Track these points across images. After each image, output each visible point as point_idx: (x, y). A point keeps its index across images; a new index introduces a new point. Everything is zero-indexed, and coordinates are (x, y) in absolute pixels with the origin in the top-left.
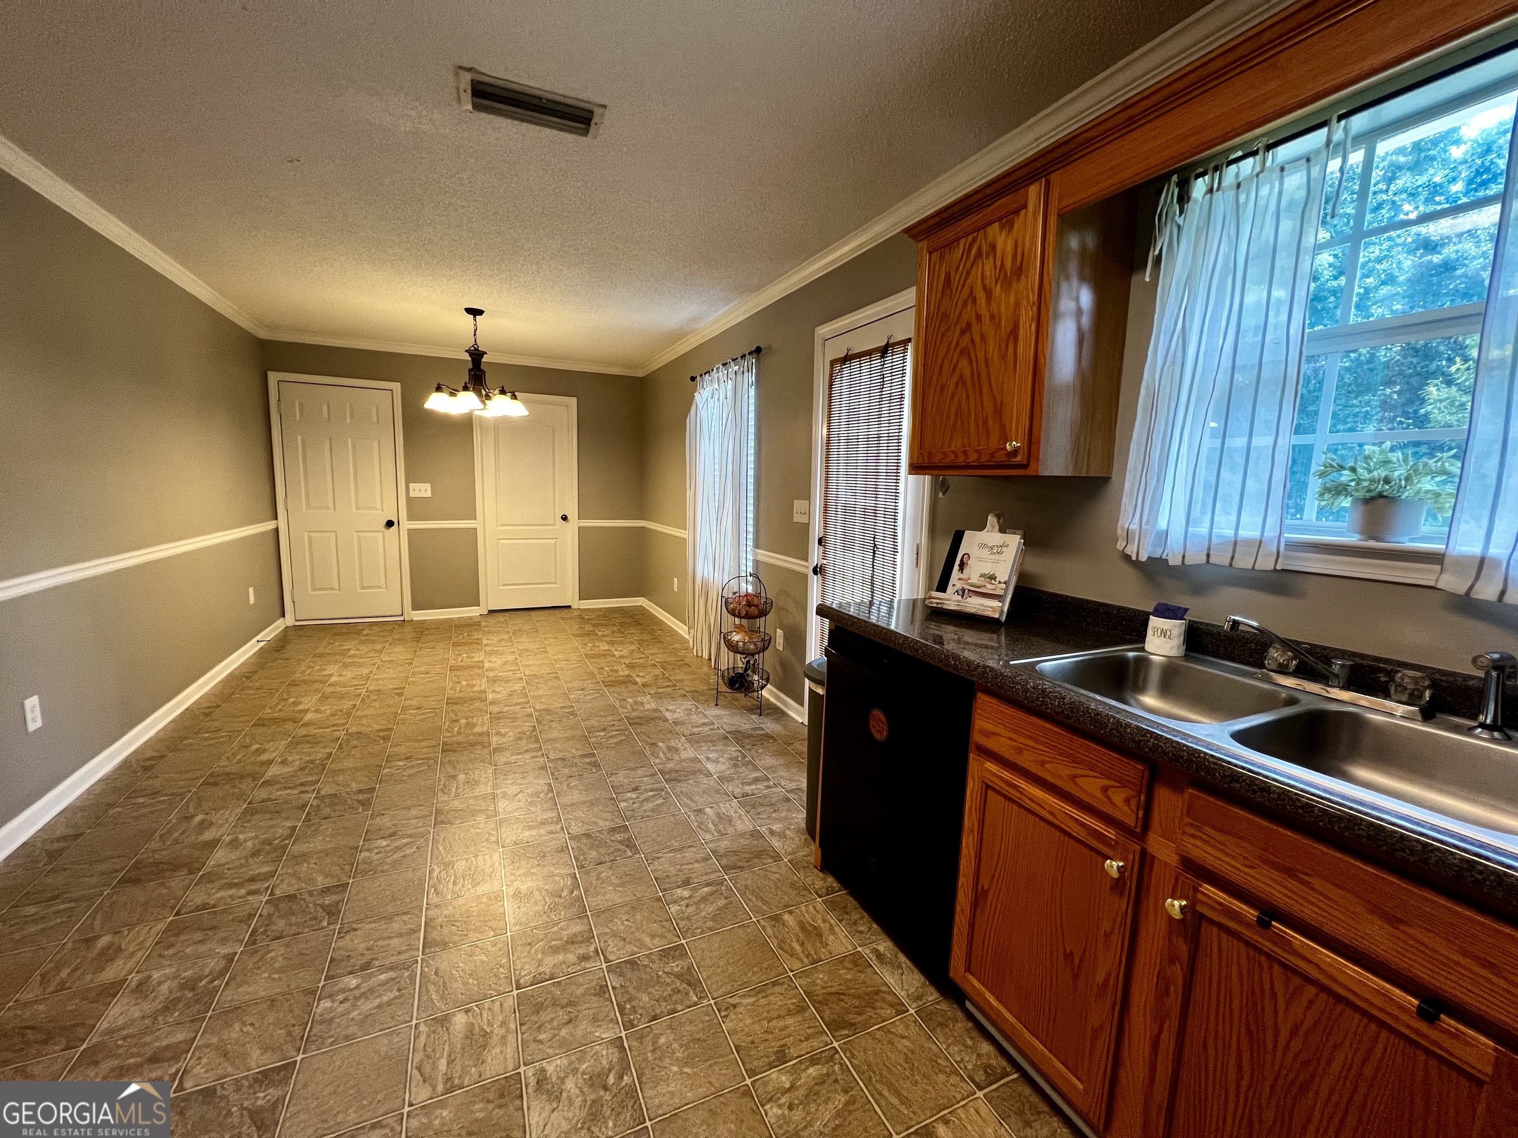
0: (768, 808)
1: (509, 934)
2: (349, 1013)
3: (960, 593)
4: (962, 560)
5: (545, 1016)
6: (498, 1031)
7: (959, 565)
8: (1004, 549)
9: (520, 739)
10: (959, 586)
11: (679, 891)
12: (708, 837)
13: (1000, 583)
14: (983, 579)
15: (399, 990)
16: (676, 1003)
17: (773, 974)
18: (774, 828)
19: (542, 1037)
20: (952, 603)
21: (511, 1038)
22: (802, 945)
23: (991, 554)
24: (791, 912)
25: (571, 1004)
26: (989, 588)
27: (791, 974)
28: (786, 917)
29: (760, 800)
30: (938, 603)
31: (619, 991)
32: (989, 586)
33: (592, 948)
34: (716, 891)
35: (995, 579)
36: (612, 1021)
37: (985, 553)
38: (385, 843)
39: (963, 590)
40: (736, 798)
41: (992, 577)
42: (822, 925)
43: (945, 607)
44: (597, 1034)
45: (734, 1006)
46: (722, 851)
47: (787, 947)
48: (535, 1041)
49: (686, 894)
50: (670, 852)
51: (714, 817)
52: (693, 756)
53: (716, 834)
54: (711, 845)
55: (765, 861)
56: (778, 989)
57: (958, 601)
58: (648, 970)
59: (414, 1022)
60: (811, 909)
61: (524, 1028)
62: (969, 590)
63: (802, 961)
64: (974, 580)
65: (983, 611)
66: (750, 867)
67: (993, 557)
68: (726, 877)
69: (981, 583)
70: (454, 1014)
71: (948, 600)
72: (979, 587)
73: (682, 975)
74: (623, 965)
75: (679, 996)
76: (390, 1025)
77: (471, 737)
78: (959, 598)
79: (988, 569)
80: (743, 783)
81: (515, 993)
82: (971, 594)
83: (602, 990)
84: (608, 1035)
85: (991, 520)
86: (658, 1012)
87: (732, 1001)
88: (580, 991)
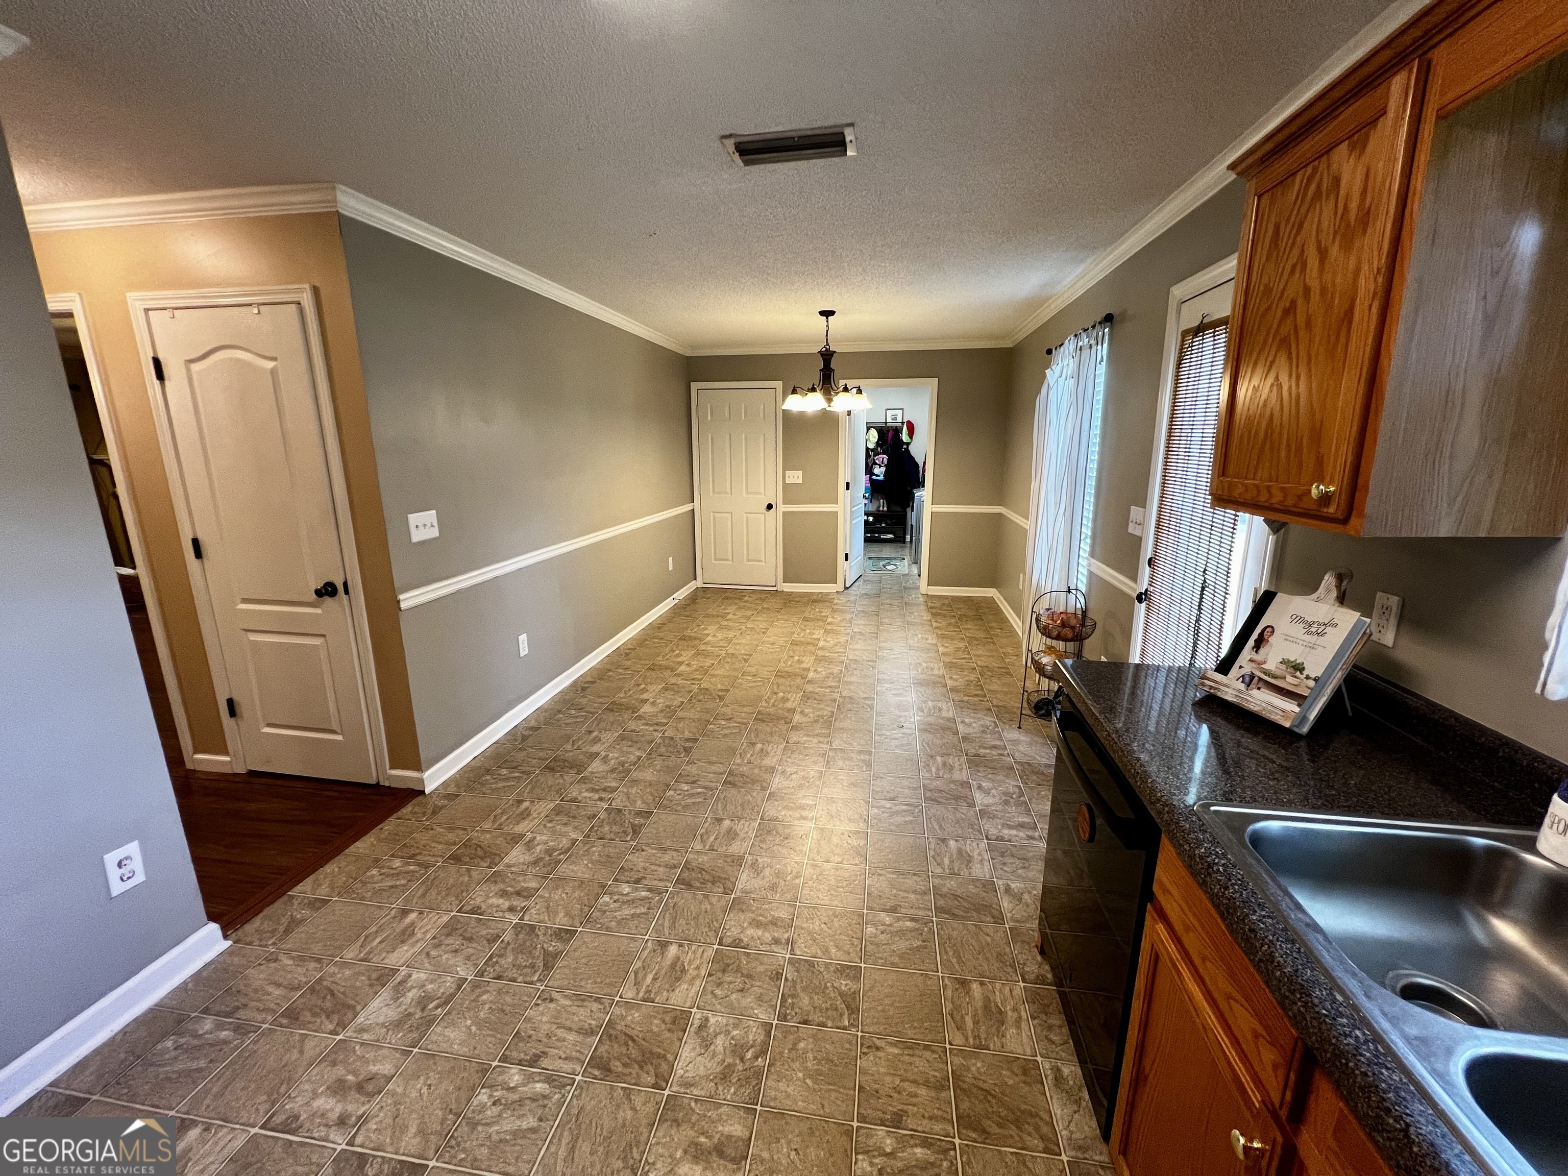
0: (1018, 862)
1: (733, 896)
2: (616, 911)
3: (1247, 679)
4: (1261, 635)
5: (728, 978)
6: (692, 972)
7: (1255, 641)
8: (1328, 630)
9: (816, 721)
10: (1248, 669)
11: (883, 914)
12: (938, 870)
13: (1308, 677)
14: (1283, 667)
15: (649, 909)
16: (828, 1018)
17: (929, 1037)
18: (1013, 886)
19: (718, 992)
20: (1230, 691)
21: (698, 982)
22: (976, 1023)
23: (1308, 633)
24: (982, 984)
25: (749, 976)
26: (1289, 682)
27: (948, 1046)
28: (975, 986)
29: (1014, 849)
30: (1211, 687)
31: (789, 983)
32: (1289, 679)
33: (786, 936)
34: (917, 929)
35: (1302, 670)
36: (771, 1006)
37: (1298, 630)
38: (686, 788)
39: (1252, 677)
40: (987, 839)
41: (1298, 668)
42: (1009, 1013)
43: (1219, 694)
44: (756, 1011)
45: (878, 1049)
46: (945, 890)
47: (958, 1017)
48: (712, 992)
49: (888, 920)
50: (893, 873)
51: (955, 852)
52: (965, 779)
53: (947, 871)
54: (936, 881)
55: (983, 918)
56: (927, 1054)
57: (1239, 691)
58: (820, 977)
59: (647, 937)
60: (1007, 990)
61: (710, 979)
62: (1260, 679)
63: (967, 1040)
64: (1271, 666)
65: (1270, 712)
66: (964, 918)
67: (1308, 638)
68: (934, 919)
69: (1279, 673)
70: (671, 943)
71: (1226, 686)
72: (1275, 677)
73: (846, 995)
74: (803, 963)
75: (834, 1013)
76: (633, 932)
77: (780, 711)
78: (1242, 687)
79: (1294, 655)
80: (1003, 825)
81: (716, 947)
82: (1260, 685)
83: (779, 975)
84: (763, 1017)
85: (1329, 580)
86: (811, 1018)
87: (878, 1043)
88: (761, 969)
